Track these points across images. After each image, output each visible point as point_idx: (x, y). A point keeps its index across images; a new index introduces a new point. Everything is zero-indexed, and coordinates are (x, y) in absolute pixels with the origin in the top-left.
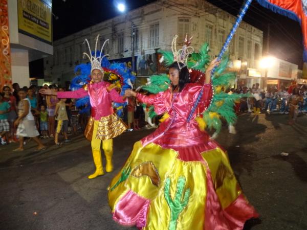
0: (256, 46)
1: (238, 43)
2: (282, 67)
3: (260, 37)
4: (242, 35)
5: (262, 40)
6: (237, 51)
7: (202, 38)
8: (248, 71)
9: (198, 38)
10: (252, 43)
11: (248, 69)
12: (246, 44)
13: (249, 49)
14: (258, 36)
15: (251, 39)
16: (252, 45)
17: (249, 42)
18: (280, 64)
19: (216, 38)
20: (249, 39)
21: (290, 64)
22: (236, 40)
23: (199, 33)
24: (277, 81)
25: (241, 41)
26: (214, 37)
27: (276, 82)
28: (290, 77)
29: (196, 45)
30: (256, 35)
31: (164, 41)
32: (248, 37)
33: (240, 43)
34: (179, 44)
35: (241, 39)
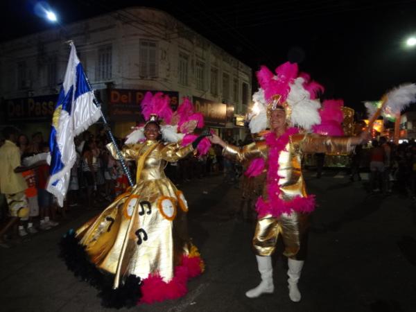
0: (245, 86)
1: (222, 81)
3: (248, 75)
4: (226, 71)
5: (251, 78)
6: (221, 92)
7: (174, 71)
8: (235, 118)
9: (168, 70)
10: (240, 83)
11: (235, 115)
12: (231, 84)
14: (246, 73)
15: (238, 77)
16: (239, 85)
17: (236, 81)
19: (193, 72)
20: (236, 77)
22: (219, 77)
23: (169, 64)
25: (226, 79)
26: (190, 70)
29: (166, 80)
30: (243, 72)
31: (119, 72)
32: (234, 75)
33: (224, 81)
34: (142, 78)
35: (225, 76)
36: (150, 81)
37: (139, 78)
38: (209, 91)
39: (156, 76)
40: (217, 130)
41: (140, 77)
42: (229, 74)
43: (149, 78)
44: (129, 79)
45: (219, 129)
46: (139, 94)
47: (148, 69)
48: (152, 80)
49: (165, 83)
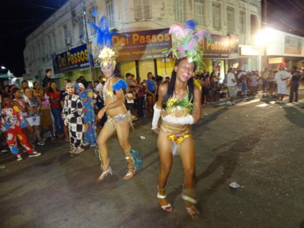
0: (253, 18)
1: (226, 15)
2: (287, 41)
3: (257, 6)
4: (230, 4)
5: (260, 9)
6: (225, 25)
7: (169, 9)
8: (240, 48)
9: (162, 9)
10: (247, 15)
11: (240, 46)
12: (237, 16)
13: (243, 21)
14: (254, 5)
15: (244, 9)
16: (247, 17)
17: (242, 13)
18: (286, 39)
19: (191, 9)
20: (242, 10)
21: (298, 37)
22: (222, 11)
23: (163, 3)
24: (281, 58)
25: (231, 13)
26: (188, 8)
27: (280, 61)
28: (300, 53)
29: (160, 19)
30: (251, 4)
31: (119, 18)
32: (240, 7)
33: (228, 15)
34: (137, 20)
35: (230, 9)
36: (144, 23)
37: (135, 21)
38: (211, 25)
39: (150, 17)
40: (223, 62)
41: (136, 19)
42: (233, 7)
43: (143, 19)
44: (127, 23)
45: (224, 60)
46: (134, 35)
47: (143, 11)
48: (146, 21)
49: (158, 22)
